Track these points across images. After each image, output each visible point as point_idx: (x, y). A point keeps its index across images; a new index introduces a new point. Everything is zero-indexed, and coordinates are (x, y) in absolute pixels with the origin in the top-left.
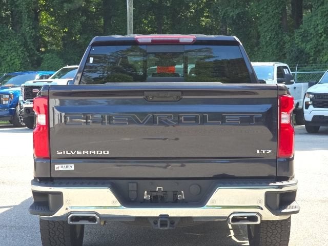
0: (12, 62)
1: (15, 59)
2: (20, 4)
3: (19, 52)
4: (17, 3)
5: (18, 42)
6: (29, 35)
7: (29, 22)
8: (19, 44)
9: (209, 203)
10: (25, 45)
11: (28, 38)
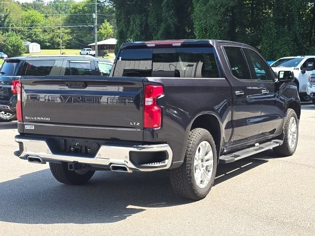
0: (284, 53)
1: (286, 51)
2: (292, 9)
3: (290, 46)
4: (290, 9)
5: (290, 38)
6: (299, 32)
7: (299, 23)
8: (291, 40)
9: (97, 156)
10: (295, 40)
11: (298, 34)
